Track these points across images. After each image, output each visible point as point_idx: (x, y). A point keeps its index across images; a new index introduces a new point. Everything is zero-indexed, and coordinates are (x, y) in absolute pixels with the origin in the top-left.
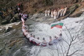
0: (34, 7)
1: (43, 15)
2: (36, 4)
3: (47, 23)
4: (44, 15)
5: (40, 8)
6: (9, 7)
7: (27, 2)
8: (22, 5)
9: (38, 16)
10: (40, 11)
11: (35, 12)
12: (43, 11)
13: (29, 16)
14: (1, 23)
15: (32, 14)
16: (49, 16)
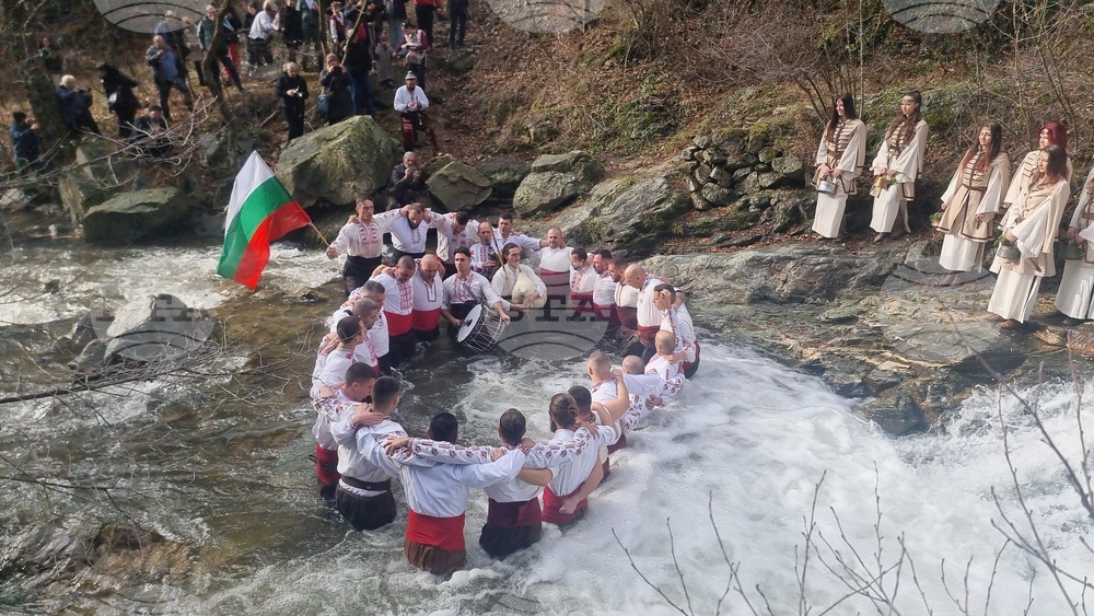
0: (639, 50)
1: (783, 200)
3: (814, 369)
4: (800, 218)
5: (751, 77)
8: (460, 6)
9: (684, 207)
10: (738, 137)
11: (644, 133)
12: (786, 129)
13: (530, 178)
14: (92, 210)
15: (579, 156)
16: (886, 235)
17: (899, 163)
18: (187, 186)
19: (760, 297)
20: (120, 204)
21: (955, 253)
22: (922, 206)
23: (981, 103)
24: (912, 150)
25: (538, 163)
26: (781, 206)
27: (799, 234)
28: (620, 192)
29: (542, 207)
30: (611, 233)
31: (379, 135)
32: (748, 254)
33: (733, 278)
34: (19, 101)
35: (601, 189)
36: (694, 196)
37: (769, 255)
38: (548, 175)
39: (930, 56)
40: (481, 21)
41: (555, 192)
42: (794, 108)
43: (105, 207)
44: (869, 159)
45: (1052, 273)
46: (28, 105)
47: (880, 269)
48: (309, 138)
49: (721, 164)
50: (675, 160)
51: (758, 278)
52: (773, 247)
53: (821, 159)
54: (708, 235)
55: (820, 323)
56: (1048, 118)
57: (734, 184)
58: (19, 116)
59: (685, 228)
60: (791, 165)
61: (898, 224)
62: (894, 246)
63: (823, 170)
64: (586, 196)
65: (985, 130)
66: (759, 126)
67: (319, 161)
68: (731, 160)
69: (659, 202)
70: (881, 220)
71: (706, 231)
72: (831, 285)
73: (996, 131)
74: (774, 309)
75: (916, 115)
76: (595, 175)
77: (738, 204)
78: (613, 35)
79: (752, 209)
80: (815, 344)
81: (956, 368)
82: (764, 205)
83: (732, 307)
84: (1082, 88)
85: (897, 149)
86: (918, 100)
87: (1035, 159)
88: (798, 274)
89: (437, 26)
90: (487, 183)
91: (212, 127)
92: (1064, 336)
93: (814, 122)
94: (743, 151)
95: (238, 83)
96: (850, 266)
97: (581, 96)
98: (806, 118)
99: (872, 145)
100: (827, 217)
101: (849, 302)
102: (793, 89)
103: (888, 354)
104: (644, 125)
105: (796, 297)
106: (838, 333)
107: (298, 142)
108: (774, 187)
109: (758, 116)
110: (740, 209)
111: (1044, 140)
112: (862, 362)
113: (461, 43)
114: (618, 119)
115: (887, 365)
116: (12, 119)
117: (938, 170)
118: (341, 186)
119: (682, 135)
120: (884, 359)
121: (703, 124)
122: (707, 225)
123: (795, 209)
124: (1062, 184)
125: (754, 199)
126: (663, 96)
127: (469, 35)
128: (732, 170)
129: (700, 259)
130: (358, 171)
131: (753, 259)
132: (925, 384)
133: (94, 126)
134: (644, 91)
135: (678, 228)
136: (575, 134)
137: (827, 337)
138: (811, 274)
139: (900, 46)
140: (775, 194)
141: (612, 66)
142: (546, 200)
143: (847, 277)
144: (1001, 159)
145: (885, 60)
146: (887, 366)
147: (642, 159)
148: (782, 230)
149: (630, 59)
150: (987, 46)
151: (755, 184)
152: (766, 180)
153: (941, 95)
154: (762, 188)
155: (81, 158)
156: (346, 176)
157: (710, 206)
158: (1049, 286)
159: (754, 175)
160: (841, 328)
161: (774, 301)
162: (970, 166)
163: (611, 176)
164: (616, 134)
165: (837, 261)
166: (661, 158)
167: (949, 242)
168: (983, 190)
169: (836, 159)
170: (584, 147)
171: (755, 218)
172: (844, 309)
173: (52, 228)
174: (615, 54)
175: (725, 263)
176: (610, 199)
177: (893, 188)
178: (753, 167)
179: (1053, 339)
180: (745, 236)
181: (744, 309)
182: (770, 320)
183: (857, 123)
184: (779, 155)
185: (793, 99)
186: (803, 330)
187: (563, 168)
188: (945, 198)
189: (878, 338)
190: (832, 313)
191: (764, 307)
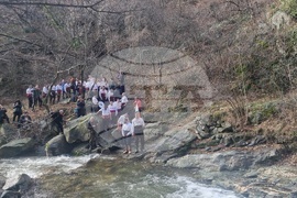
1: (227, 136)
14: (3, 146)
18: (34, 137)
19: (224, 169)
20: (12, 144)
26: (226, 138)
27: (233, 147)
28: (174, 134)
32: (217, 154)
33: (214, 162)
35: (168, 133)
36: (198, 135)
37: (225, 154)
38: (151, 129)
41: (153, 135)
42: (226, 108)
43: (7, 145)
47: (262, 158)
48: (75, 121)
49: (205, 125)
50: (190, 124)
51: (222, 163)
52: (226, 151)
54: (203, 148)
55: (245, 178)
57: (210, 131)
59: (196, 146)
60: (228, 125)
66: (215, 113)
67: (78, 128)
68: (208, 124)
71: (203, 146)
72: (247, 164)
74: (229, 173)
77: (212, 137)
79: (217, 139)
80: (245, 185)
82: (220, 138)
88: (235, 161)
94: (212, 121)
96: (252, 157)
98: (230, 110)
101: (254, 170)
102: (225, 102)
103: (271, 189)
105: (236, 169)
106: (252, 181)
108: (222, 132)
109: (215, 110)
110: (213, 139)
112: (262, 192)
115: (271, 193)
118: (84, 135)
119: (191, 116)
122: (202, 144)
125: (217, 136)
128: (209, 127)
129: (202, 156)
131: (219, 156)
135: (193, 146)
137: (248, 183)
138: (239, 160)
140: (224, 135)
143: (251, 161)
145: (252, 94)
147: (180, 124)
148: (228, 146)
151: (217, 131)
152: (221, 130)
154: (219, 132)
156: (86, 132)
157: (203, 138)
159: (216, 128)
160: (253, 179)
161: (228, 170)
163: (170, 129)
166: (186, 124)
171: (218, 142)
172: (252, 173)
175: (211, 157)
178: (215, 126)
180: (213, 148)
181: (219, 173)
182: (228, 177)
184: (223, 122)
185: (225, 105)
186: (239, 181)
187: (155, 127)
189: (265, 183)
190: (249, 174)
191: (226, 172)
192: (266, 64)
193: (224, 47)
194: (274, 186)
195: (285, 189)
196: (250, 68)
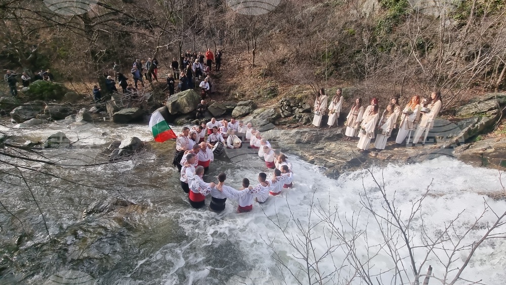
0: (267, 74)
1: (305, 116)
2: (283, 62)
3: (312, 162)
4: (309, 121)
5: (297, 83)
6: (166, 59)
7: (243, 49)
8: (219, 60)
9: (279, 117)
10: (294, 98)
11: (268, 96)
12: (306, 97)
13: (236, 108)
14: (115, 113)
15: (251, 102)
16: (332, 126)
17: (335, 107)
18: (142, 107)
19: (299, 142)
20: (123, 112)
21: (349, 132)
22: (341, 119)
23: (357, 92)
24: (339, 104)
25: (239, 103)
26: (305, 117)
27: (309, 125)
28: (261, 112)
29: (240, 116)
30: (259, 123)
31: (195, 94)
32: (296, 130)
33: (292, 137)
34: (95, 83)
35: (256, 111)
36: (281, 114)
37: (301, 131)
38: (242, 107)
39: (344, 79)
40: (224, 65)
41: (244, 112)
42: (308, 91)
43: (119, 112)
44: (328, 106)
45: (374, 138)
46: (98, 84)
47: (330, 135)
48: (176, 95)
49: (289, 105)
50: (276, 104)
51: (298, 137)
52: (302, 128)
53: (316, 105)
54: (285, 125)
55: (314, 149)
56: (374, 97)
57: (292, 111)
58: (95, 87)
59: (279, 123)
60: (307, 107)
61: (335, 123)
62: (333, 129)
63: (316, 108)
64: (252, 113)
65: (358, 100)
66: (299, 96)
67: (178, 101)
68: (291, 105)
69: (273, 115)
70: (330, 122)
71: (285, 124)
72: (317, 139)
73: (360, 100)
74: (302, 145)
75: (340, 95)
76: (255, 107)
77: (293, 117)
78: (260, 69)
79: (297, 118)
80: (313, 155)
81: (349, 162)
82: (300, 117)
83: (291, 145)
84: (382, 89)
85: (335, 104)
86: (341, 90)
87: (370, 108)
88: (309, 136)
89: (212, 65)
90: (224, 109)
91: (149, 91)
92: (377, 154)
93: (314, 95)
94: (295, 102)
95: (156, 79)
96: (323, 134)
97: (251, 86)
98: (312, 94)
99: (329, 101)
100: (317, 121)
101: (322, 144)
102: (308, 86)
103: (332, 158)
104: (268, 94)
105: (308, 142)
106: (319, 152)
107: (173, 96)
108: (302, 112)
109: (299, 93)
110: (294, 118)
111: (373, 102)
112: (325, 160)
113: (219, 70)
114: (261, 93)
116: (93, 87)
117: (346, 109)
118: (184, 108)
119: (278, 97)
120: (330, 159)
121: (284, 94)
122: (285, 122)
123: (308, 118)
124: (377, 114)
125: (297, 116)
126: (273, 86)
127: (221, 68)
128: (292, 107)
129: (283, 131)
130: (189, 104)
131: (297, 132)
132: (341, 166)
133: (116, 90)
134: (268, 85)
135: (277, 123)
136: (249, 96)
137: (316, 153)
138: (312, 136)
139: (336, 76)
140: (303, 114)
141: (260, 78)
142: (241, 114)
143: (322, 137)
144: (362, 108)
145: (332, 80)
146: (331, 161)
147: (268, 103)
148: (305, 124)
149: (265, 76)
150: (358, 77)
151: (298, 111)
152: (301, 110)
153: (347, 90)
154: (300, 112)
155: (113, 99)
156: (186, 106)
157: (286, 117)
158: (373, 141)
159: (298, 109)
160: (320, 151)
161: (302, 143)
162: (354, 109)
163: (259, 108)
164: (260, 96)
165: (319, 133)
166: (273, 104)
167: (348, 128)
168: (357, 115)
169: (319, 106)
170: (251, 100)
171: (298, 121)
172: (321, 146)
173: (104, 118)
174: (261, 75)
175: (290, 132)
176: (258, 114)
177: (334, 114)
178: (297, 107)
179: (373, 155)
180: (295, 125)
181: (295, 145)
182: (301, 148)
183: (325, 96)
184: (304, 104)
185: (308, 89)
186: (309, 151)
187: (246, 105)
188: (347, 117)
189: (329, 154)
190: (317, 147)
191: (299, 145)
192: (350, 52)
193: (315, 32)
194: (334, 156)
195: (342, 159)
196: (336, 54)
